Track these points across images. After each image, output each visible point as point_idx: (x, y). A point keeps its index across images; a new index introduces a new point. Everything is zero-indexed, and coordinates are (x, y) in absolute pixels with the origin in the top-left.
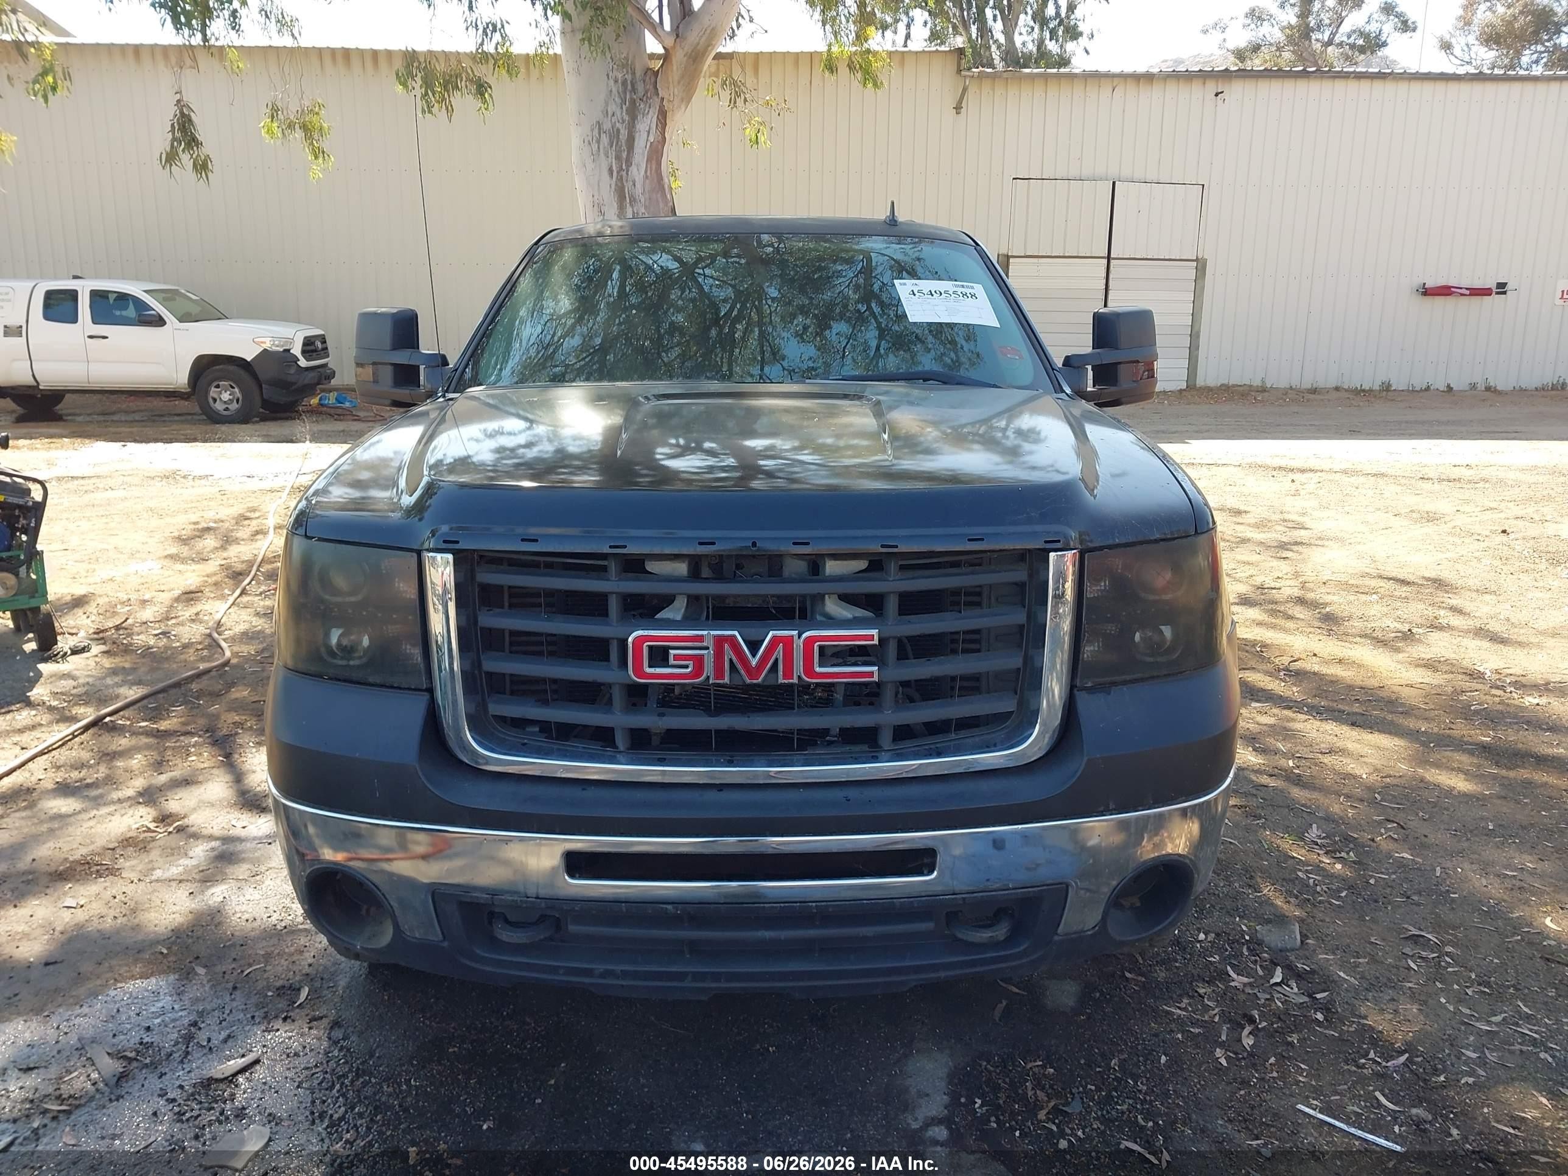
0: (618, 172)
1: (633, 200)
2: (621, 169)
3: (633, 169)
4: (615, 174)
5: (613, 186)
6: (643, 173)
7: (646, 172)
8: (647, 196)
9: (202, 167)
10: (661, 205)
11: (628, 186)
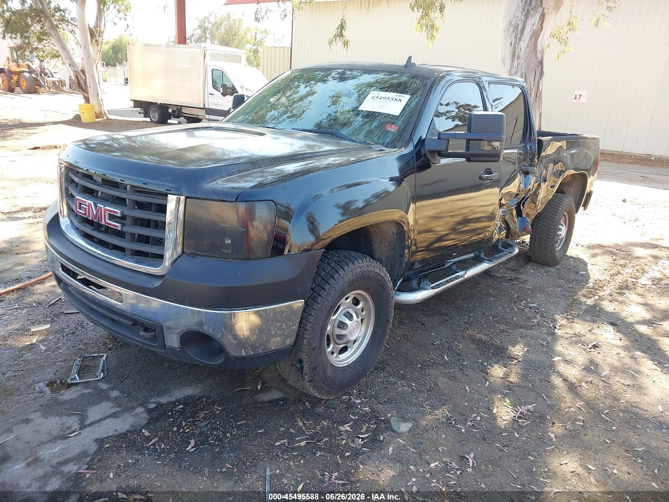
0: (514, 44)
1: (519, 57)
2: (516, 43)
3: (522, 43)
4: (513, 45)
5: (511, 51)
6: (526, 44)
7: (528, 44)
8: (526, 55)
9: (346, 43)
10: (533, 59)
11: (517, 51)
